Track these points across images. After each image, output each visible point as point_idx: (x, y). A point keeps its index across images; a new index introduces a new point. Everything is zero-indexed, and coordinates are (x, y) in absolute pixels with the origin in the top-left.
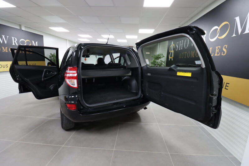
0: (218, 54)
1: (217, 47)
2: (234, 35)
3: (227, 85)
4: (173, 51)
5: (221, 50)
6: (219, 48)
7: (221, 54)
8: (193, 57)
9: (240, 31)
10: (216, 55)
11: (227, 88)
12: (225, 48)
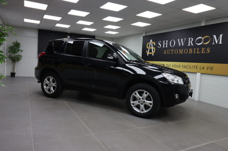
0: (204, 52)
1: (203, 49)
2: (213, 44)
3: (212, 68)
4: (152, 48)
5: (206, 50)
6: (204, 49)
7: (206, 52)
8: (182, 53)
9: (217, 42)
10: (202, 53)
11: (212, 69)
12: (208, 49)
